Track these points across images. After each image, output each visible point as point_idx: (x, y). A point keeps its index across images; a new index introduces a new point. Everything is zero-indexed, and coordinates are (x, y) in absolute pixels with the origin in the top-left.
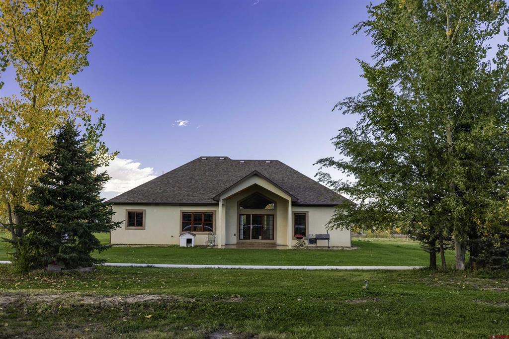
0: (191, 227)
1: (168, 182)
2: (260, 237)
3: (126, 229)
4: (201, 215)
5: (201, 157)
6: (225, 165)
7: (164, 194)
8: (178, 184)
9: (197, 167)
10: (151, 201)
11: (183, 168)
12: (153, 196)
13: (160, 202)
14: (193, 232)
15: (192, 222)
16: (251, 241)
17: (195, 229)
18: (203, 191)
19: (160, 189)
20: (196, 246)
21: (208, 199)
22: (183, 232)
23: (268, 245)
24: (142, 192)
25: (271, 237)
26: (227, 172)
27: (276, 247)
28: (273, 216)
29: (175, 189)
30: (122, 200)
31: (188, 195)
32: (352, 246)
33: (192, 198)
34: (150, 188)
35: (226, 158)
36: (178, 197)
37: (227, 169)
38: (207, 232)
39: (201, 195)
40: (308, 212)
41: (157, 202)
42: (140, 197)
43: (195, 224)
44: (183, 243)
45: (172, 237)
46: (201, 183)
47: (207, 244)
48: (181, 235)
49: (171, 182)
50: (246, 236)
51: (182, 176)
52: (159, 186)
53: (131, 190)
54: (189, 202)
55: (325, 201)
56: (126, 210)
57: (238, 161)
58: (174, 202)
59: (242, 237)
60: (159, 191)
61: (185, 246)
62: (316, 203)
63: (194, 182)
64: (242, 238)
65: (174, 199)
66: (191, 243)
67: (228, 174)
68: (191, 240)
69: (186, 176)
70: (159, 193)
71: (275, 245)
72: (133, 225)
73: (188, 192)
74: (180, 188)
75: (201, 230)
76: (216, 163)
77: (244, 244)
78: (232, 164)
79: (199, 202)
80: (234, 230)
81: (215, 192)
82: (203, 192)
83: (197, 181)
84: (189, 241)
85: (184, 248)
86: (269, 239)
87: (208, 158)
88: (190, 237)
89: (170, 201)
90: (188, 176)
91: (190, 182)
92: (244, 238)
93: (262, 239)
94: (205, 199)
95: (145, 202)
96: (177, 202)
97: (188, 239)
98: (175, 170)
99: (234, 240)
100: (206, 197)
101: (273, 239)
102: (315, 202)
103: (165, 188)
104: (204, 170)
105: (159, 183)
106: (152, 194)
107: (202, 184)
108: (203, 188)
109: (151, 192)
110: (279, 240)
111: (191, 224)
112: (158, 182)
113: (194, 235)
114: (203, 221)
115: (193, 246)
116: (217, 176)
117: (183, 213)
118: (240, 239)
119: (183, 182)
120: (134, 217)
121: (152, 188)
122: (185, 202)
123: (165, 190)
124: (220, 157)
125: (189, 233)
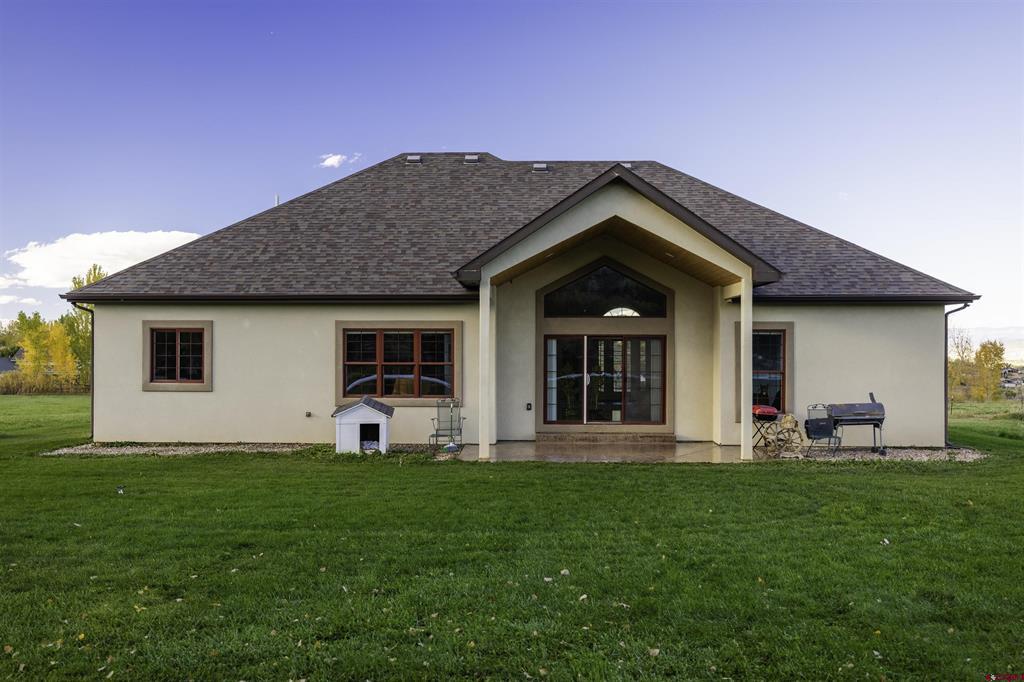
0: (375, 381)
1: (295, 228)
2: (617, 415)
3: (146, 389)
4: (412, 336)
5: (403, 156)
6: (483, 175)
7: (278, 266)
8: (326, 236)
9: (391, 184)
10: (231, 290)
11: (344, 186)
12: (238, 272)
13: (263, 291)
14: (386, 400)
15: (379, 361)
16: (587, 427)
17: (389, 389)
18: (416, 254)
19: (264, 251)
20: (395, 451)
21: (435, 281)
22: (350, 400)
23: (646, 442)
24: (202, 260)
25: (655, 413)
26: (493, 198)
27: (673, 448)
28: (663, 339)
29: (318, 251)
30: (129, 289)
31: (363, 269)
32: (948, 446)
33: (376, 277)
34: (231, 247)
35: (483, 158)
36: (327, 278)
37: (492, 187)
38: (434, 400)
39: (407, 269)
40: (791, 325)
41: (252, 292)
42: (193, 276)
43: (388, 370)
44: (348, 441)
45: (309, 415)
46: (405, 231)
47: (433, 441)
48: (340, 409)
49: (303, 226)
50: (569, 412)
51: (342, 211)
52: (260, 242)
53: (164, 256)
54: (367, 291)
55: (853, 285)
56: (145, 323)
57: (526, 167)
58: (311, 292)
59: (553, 415)
60: (263, 258)
61: (356, 450)
62: (826, 293)
63: (381, 227)
64: (554, 418)
65: (312, 283)
66: (376, 438)
67: (495, 203)
68: (376, 427)
69: (357, 209)
70: (261, 264)
71: (670, 442)
72: (171, 376)
73: (362, 258)
74: (333, 246)
75: (410, 391)
76: (452, 171)
77: (561, 439)
78: (506, 175)
79: (402, 292)
80: (526, 389)
81: (459, 257)
82: (416, 260)
83: (393, 226)
84: (369, 432)
85: (350, 458)
86: (645, 419)
87: (425, 158)
88: (371, 416)
89: (299, 288)
90: (363, 210)
91: (370, 229)
92: (563, 418)
93: (624, 420)
94: (424, 283)
95: (208, 292)
96: (322, 292)
97: (363, 427)
98: (319, 191)
99: (526, 425)
100: (427, 276)
101: (663, 421)
102: (820, 290)
103: (283, 248)
104: (413, 192)
105: (263, 231)
106: (235, 267)
107: (411, 233)
108: (414, 245)
109: (234, 260)
110: (685, 423)
111: (372, 370)
112: (258, 229)
113: (388, 411)
114: (417, 361)
115: (384, 451)
116: (458, 209)
117: (345, 330)
118: (546, 422)
119: (344, 228)
120: (174, 347)
121: (236, 249)
122: (352, 291)
123: (280, 254)
124: (464, 154)
125: (368, 403)
